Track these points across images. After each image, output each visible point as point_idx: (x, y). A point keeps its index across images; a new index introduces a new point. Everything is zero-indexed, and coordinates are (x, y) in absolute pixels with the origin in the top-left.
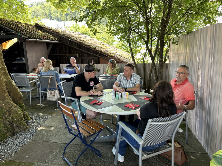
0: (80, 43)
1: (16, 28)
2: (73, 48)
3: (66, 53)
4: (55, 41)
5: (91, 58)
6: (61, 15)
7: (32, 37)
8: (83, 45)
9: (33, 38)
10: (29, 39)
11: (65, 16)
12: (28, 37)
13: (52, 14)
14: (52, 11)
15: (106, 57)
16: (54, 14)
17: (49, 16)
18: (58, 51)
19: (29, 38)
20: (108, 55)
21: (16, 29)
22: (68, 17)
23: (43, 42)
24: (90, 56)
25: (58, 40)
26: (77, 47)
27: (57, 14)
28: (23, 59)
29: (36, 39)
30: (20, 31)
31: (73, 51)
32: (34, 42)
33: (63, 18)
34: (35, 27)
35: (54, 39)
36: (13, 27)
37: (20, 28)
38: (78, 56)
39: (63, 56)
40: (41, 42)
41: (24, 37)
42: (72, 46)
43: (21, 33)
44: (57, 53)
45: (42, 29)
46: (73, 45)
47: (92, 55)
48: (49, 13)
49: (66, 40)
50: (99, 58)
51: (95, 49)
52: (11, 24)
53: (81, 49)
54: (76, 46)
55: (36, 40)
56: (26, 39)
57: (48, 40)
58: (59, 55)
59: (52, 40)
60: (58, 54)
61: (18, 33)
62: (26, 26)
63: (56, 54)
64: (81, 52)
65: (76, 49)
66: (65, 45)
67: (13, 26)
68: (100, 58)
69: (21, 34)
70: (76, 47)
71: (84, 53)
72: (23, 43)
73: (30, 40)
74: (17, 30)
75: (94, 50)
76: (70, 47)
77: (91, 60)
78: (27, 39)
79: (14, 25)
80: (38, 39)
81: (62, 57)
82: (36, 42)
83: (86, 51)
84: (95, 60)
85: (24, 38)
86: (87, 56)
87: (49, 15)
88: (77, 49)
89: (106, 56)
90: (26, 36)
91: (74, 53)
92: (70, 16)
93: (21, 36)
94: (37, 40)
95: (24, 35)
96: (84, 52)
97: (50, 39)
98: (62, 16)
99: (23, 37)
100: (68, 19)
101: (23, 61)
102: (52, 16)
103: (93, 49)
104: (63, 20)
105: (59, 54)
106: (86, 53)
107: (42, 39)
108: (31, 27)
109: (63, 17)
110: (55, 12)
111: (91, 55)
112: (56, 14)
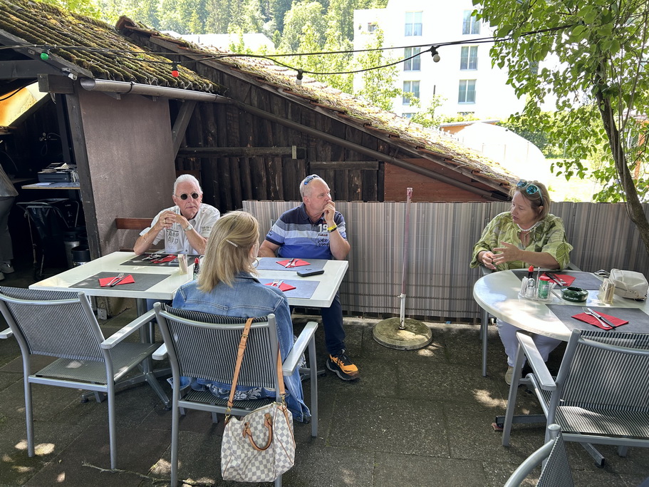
0: (306, 103)
1: (34, 29)
2: (273, 123)
3: (243, 143)
4: (204, 90)
5: (349, 163)
6: (186, 16)
7: (111, 71)
8: (318, 109)
9: (116, 77)
10: (99, 82)
11: (198, 18)
12: (92, 68)
13: (159, 13)
14: (158, 5)
15: (410, 159)
16: (165, 13)
17: (151, 20)
18: (212, 135)
19: (98, 74)
20: (423, 153)
21: (31, 32)
22: (207, 23)
23: (159, 97)
24: (342, 155)
25: (214, 91)
26: (290, 117)
27: (173, 12)
28: (69, 174)
29: (127, 79)
30: (53, 43)
31: (274, 134)
32: (119, 98)
33: (191, 25)
34: (119, 33)
35: (200, 84)
36: (19, 22)
37: (54, 29)
38: (294, 156)
39: (231, 156)
40: (148, 97)
41: (73, 71)
42: (272, 112)
43: (54, 51)
44: (206, 142)
45: (147, 42)
46: (276, 108)
47: (352, 152)
48: (150, 10)
49: (247, 89)
50: (382, 162)
51: (367, 124)
52: (9, 9)
53: (307, 124)
54: (287, 115)
55: (128, 84)
56: (82, 78)
57: (180, 86)
58: (215, 152)
59: (195, 87)
60: (212, 146)
61: (40, 50)
62: (81, 26)
63: (205, 149)
64: (308, 138)
65: (287, 127)
66: (241, 109)
67: (18, 19)
68: (389, 162)
69: (56, 56)
70: (287, 118)
71: (321, 142)
72: (68, 98)
73: (100, 86)
74: (38, 36)
75: (363, 130)
76: (261, 119)
77: (347, 173)
78: (87, 79)
79: (27, 16)
80: (140, 80)
81: (227, 159)
82: (127, 95)
83: (328, 133)
84: (362, 172)
85: (71, 76)
86: (329, 154)
87: (151, 16)
88: (292, 128)
89: (412, 156)
90: (80, 63)
91: (278, 144)
92: (212, 19)
93: (58, 67)
94: (137, 85)
95: (70, 59)
96: (317, 137)
97: (187, 83)
98: (189, 21)
99: (65, 69)
100: (207, 28)
101: (70, 181)
102: (159, 19)
103: (359, 125)
104: (192, 30)
105: (215, 149)
106: (326, 142)
107: (154, 84)
108: (101, 30)
109: (193, 23)
110: (168, 7)
111: (347, 150)
112: (172, 15)
